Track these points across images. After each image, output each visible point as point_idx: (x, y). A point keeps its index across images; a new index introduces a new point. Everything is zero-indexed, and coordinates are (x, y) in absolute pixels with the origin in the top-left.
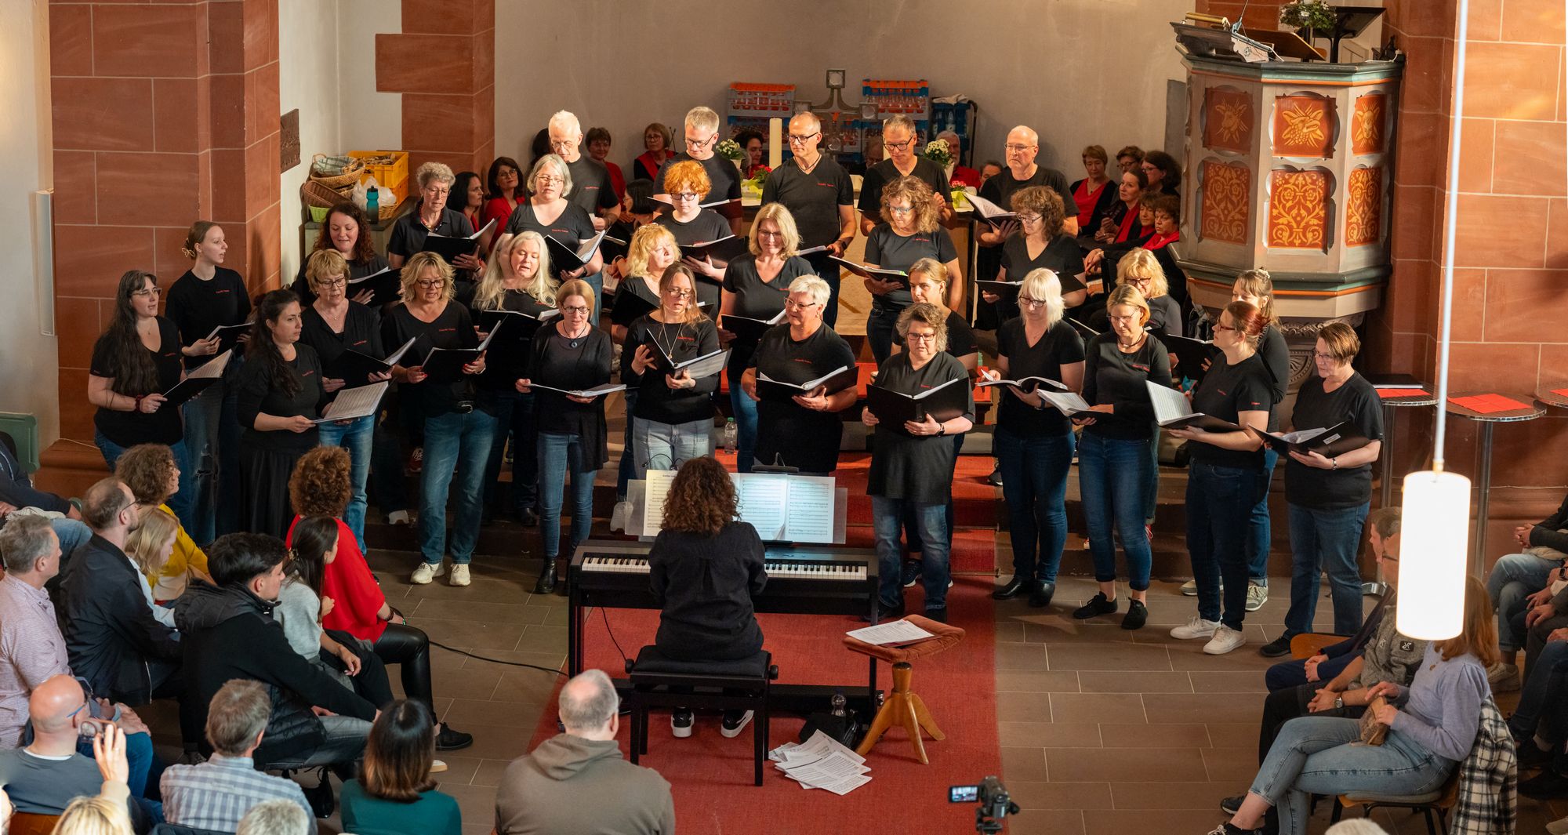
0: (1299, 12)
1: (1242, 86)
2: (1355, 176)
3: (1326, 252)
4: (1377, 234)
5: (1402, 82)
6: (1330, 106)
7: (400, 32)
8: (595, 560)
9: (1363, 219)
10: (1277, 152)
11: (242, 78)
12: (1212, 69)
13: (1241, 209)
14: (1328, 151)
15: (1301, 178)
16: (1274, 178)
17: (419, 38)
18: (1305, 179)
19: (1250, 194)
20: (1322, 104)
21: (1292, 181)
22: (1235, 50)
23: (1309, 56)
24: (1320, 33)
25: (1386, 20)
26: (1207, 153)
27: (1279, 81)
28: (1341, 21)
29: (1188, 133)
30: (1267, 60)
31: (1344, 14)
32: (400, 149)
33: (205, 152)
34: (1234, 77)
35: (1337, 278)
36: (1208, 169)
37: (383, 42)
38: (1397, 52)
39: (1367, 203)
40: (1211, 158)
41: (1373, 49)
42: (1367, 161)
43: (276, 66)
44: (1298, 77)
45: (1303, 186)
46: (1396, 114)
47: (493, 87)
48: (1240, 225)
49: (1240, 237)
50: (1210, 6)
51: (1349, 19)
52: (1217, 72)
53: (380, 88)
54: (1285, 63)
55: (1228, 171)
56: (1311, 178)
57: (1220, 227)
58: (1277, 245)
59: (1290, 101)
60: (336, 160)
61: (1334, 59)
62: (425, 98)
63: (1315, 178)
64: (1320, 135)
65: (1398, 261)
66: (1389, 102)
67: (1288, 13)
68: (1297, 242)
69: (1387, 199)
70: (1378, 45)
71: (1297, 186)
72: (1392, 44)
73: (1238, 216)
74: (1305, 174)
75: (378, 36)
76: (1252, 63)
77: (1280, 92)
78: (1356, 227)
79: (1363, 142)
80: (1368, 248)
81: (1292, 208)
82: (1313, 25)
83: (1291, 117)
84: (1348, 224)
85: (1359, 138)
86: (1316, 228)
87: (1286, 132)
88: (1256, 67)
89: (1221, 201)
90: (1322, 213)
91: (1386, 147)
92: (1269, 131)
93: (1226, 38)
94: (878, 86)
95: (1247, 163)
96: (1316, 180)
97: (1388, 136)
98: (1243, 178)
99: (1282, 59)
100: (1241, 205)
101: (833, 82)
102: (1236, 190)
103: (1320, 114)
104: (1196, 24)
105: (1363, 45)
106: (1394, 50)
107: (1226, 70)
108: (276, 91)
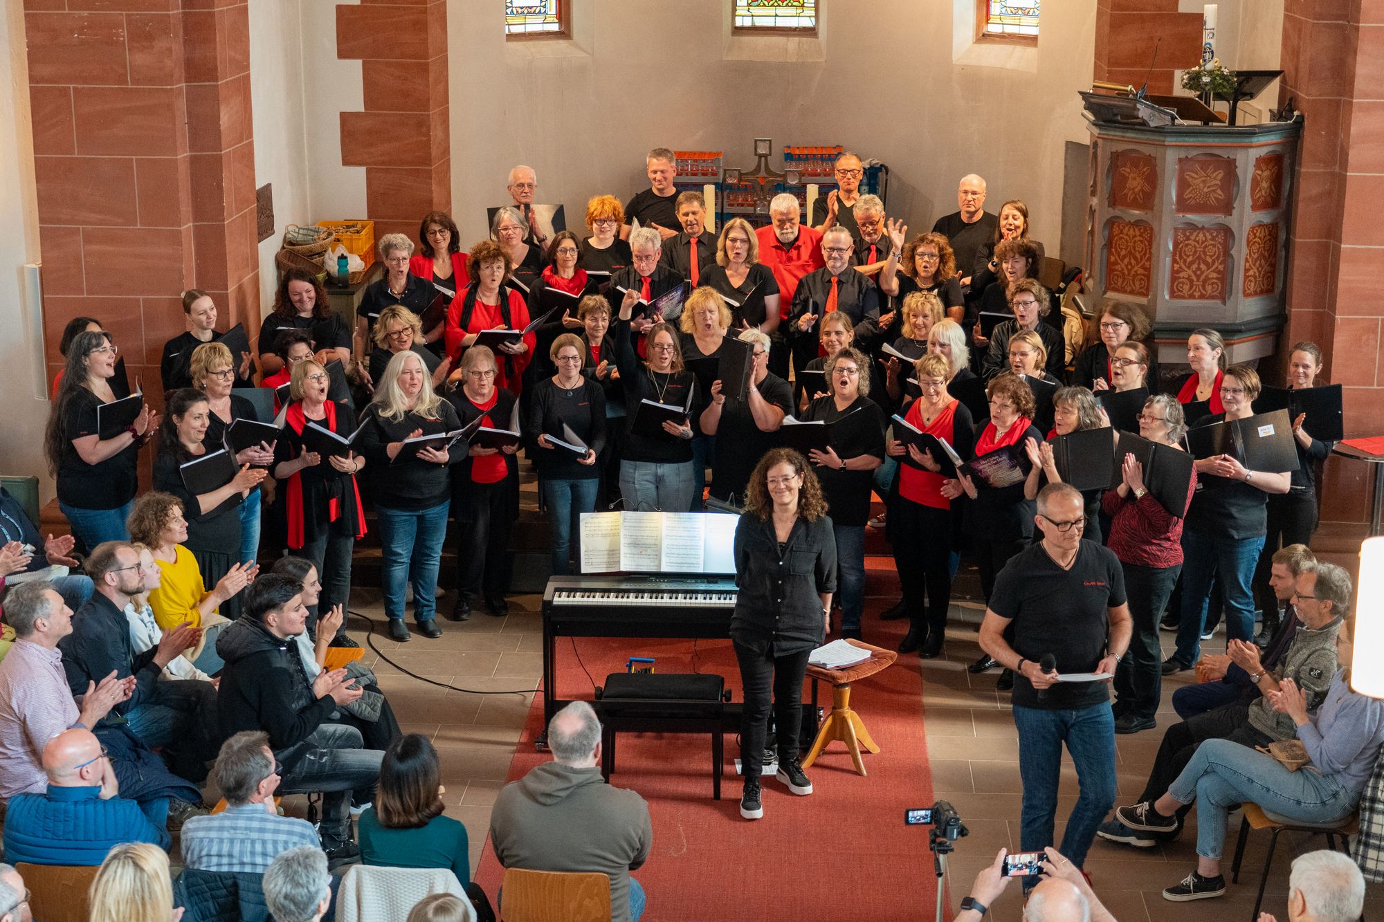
0: (1201, 78)
1: (1146, 150)
2: (1252, 232)
3: (1224, 303)
4: (1273, 286)
5: (1299, 141)
6: (1230, 166)
7: (361, 109)
8: (565, 594)
9: (1260, 272)
10: (1178, 210)
11: (221, 156)
12: (1117, 134)
13: (1144, 265)
14: (1227, 208)
15: (1201, 235)
16: (1176, 236)
17: (379, 115)
18: (1205, 236)
19: (1153, 251)
20: (1222, 164)
21: (1193, 238)
22: (1140, 116)
23: (1210, 118)
24: (1219, 96)
25: (1283, 82)
26: (1112, 212)
27: (1181, 143)
28: (1240, 84)
29: (1093, 194)
30: (1170, 123)
31: (1242, 78)
32: (366, 218)
33: (187, 227)
34: (1139, 142)
35: (1235, 328)
36: (1113, 227)
37: (346, 119)
38: (1296, 113)
39: (1264, 256)
40: (1118, 217)
41: (1270, 110)
42: (1265, 217)
43: (251, 143)
44: (1200, 140)
45: (1203, 242)
46: (1293, 172)
47: (449, 160)
48: (1142, 279)
49: (1142, 290)
50: (1109, 72)
51: (1248, 82)
52: (1123, 137)
53: (346, 162)
54: (1189, 126)
55: (1131, 230)
56: (1211, 234)
57: (1124, 279)
58: (1178, 297)
59: (1191, 162)
60: (308, 229)
61: (1232, 121)
62: (387, 171)
63: (1214, 234)
64: (1221, 195)
65: (1294, 310)
66: (1287, 161)
67: (1190, 79)
68: (1197, 294)
69: (1283, 253)
70: (1275, 107)
71: (1198, 242)
72: (1290, 104)
73: (1141, 271)
74: (1205, 231)
75: (342, 115)
76: (1155, 127)
77: (1182, 154)
78: (1252, 278)
79: (1262, 199)
80: (1264, 299)
81: (1192, 263)
82: (1214, 89)
83: (1192, 177)
84: (1246, 277)
85: (1258, 196)
86: (1216, 281)
87: (1187, 192)
88: (1159, 130)
89: (1124, 257)
90: (1221, 267)
91: (1283, 203)
92: (1171, 192)
93: (1131, 105)
94: (797, 152)
95: (1149, 221)
96: (1217, 236)
97: (1285, 193)
98: (1146, 236)
99: (1186, 123)
100: (1144, 261)
101: (760, 151)
102: (1139, 247)
103: (1220, 174)
104: (1103, 92)
105: (1259, 107)
106: (1292, 111)
107: (1130, 135)
108: (252, 168)
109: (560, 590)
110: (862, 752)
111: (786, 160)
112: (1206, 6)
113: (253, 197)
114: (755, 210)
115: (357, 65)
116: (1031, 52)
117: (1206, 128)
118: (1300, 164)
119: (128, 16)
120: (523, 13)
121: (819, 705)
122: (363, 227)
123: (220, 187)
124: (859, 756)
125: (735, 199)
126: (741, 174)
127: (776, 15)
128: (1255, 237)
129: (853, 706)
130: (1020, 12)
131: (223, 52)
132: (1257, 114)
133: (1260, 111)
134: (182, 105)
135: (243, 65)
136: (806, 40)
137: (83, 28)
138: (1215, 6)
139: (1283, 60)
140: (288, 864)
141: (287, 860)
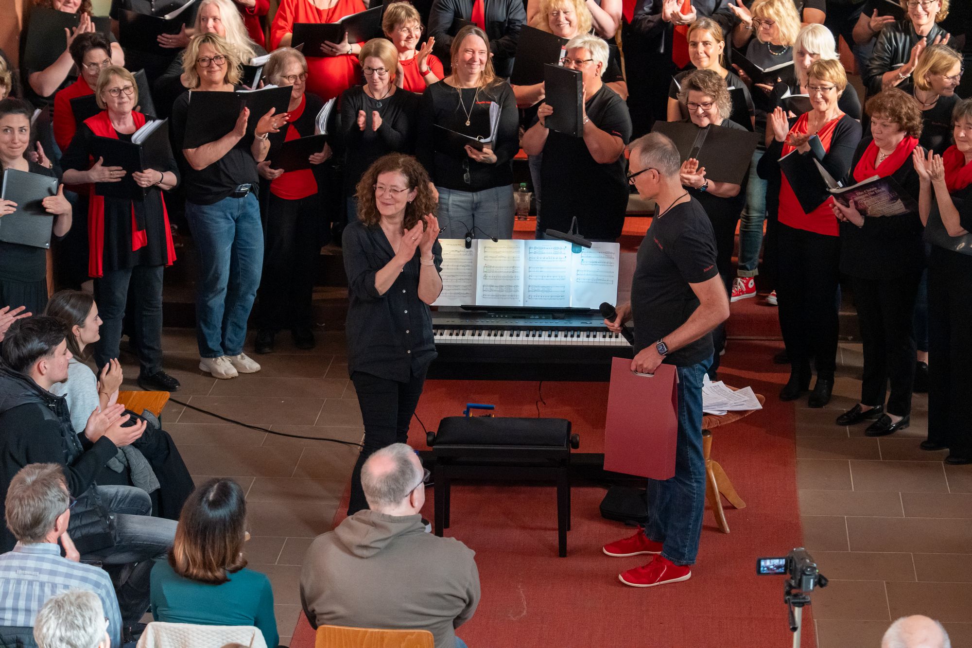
110: (725, 508)
124: (722, 512)
140: (59, 605)
141: (57, 602)
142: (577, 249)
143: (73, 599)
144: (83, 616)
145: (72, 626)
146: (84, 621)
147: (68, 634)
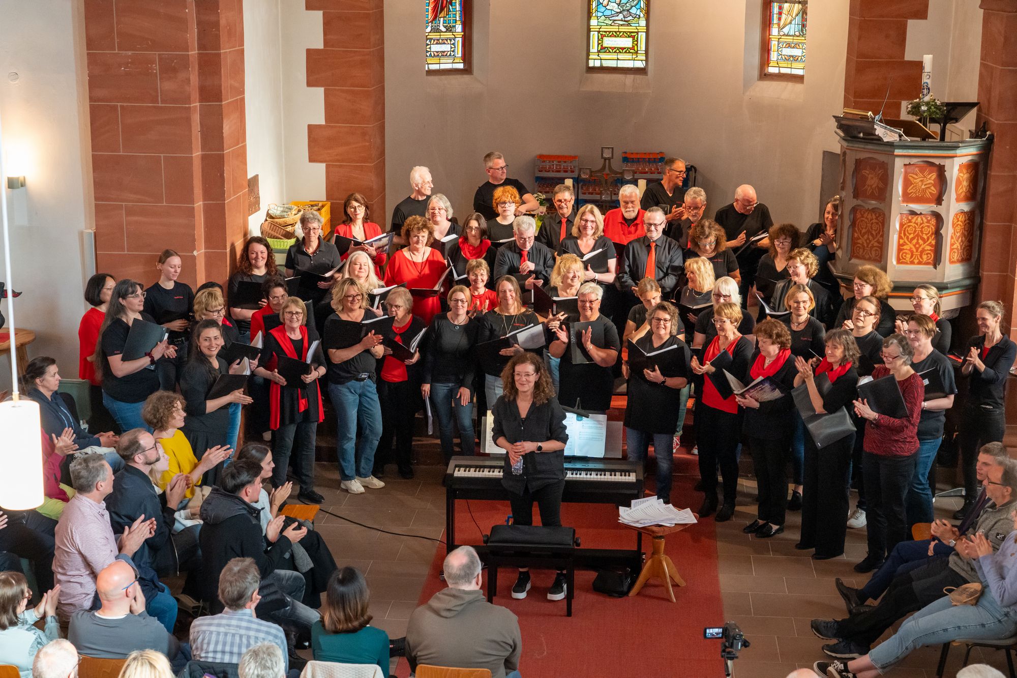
0: (920, 107)
1: (881, 158)
2: (956, 217)
3: (935, 268)
4: (970, 256)
5: (990, 153)
6: (941, 170)
7: (323, 122)
8: (462, 469)
9: (961, 246)
10: (904, 201)
11: (223, 154)
12: (860, 146)
13: (878, 240)
14: (939, 201)
15: (919, 219)
16: (901, 219)
17: (335, 127)
18: (922, 219)
19: (885, 229)
20: (935, 169)
21: (913, 221)
22: (877, 134)
23: (926, 136)
24: (933, 121)
25: (979, 111)
26: (856, 202)
27: (906, 154)
28: (948, 111)
29: (843, 188)
30: (898, 139)
31: (950, 107)
32: (325, 199)
33: (199, 205)
34: (876, 152)
35: (943, 285)
36: (856, 213)
37: (312, 129)
38: (988, 133)
39: (964, 235)
40: (858, 205)
41: (970, 131)
42: (965, 207)
43: (245, 145)
44: (920, 151)
45: (921, 224)
46: (985, 175)
47: (384, 159)
48: (876, 250)
49: (877, 258)
50: (855, 102)
51: (954, 110)
52: (864, 148)
53: (312, 160)
54: (912, 141)
55: (870, 215)
56: (926, 218)
57: (864, 251)
58: (902, 263)
59: (913, 167)
60: (284, 207)
61: (943, 138)
62: (341, 166)
63: (929, 219)
64: (934, 190)
65: (985, 274)
66: (981, 167)
67: (913, 108)
68: (916, 261)
69: (978, 233)
70: (973, 128)
71: (917, 224)
72: (984, 126)
73: (876, 244)
74: (922, 216)
75: (310, 127)
76: (888, 142)
77: (907, 161)
78: (956, 250)
79: (963, 194)
80: (963, 265)
81: (913, 239)
82: (930, 115)
83: (913, 178)
84: (951, 250)
85: (960, 192)
86: (930, 252)
87: (910, 188)
88: (891, 145)
89: (865, 233)
90: (933, 242)
91: (979, 197)
92: (898, 187)
93: (870, 125)
94: (632, 156)
95: (883, 209)
96: (930, 220)
97: (980, 189)
98: (880, 219)
99: (908, 139)
100: (878, 237)
101: (605, 155)
102: (875, 227)
103: (934, 176)
104: (850, 116)
105: (962, 128)
106: (986, 132)
107: (870, 147)
108: (245, 164)
109: (459, 466)
110: (673, 586)
111: (623, 162)
112: (925, 56)
113: (246, 184)
114: (601, 197)
115: (320, 91)
116: (799, 87)
117: (925, 144)
118: (990, 170)
119: (159, 55)
120: (438, 56)
121: (643, 551)
122: (323, 206)
123: (222, 176)
124: (671, 589)
125: (588, 189)
126: (591, 172)
127: (618, 59)
128: (958, 221)
129: (667, 552)
130: (791, 59)
131: (226, 82)
132: (960, 134)
133: (962, 131)
134: (196, 118)
135: (240, 91)
136: (639, 77)
137: (128, 63)
138: (931, 56)
139: (979, 95)
140: (255, 654)
141: (254, 651)
142: (580, 418)
143: (265, 649)
144: (271, 661)
145: (265, 667)
146: (272, 664)
147: (263, 672)
